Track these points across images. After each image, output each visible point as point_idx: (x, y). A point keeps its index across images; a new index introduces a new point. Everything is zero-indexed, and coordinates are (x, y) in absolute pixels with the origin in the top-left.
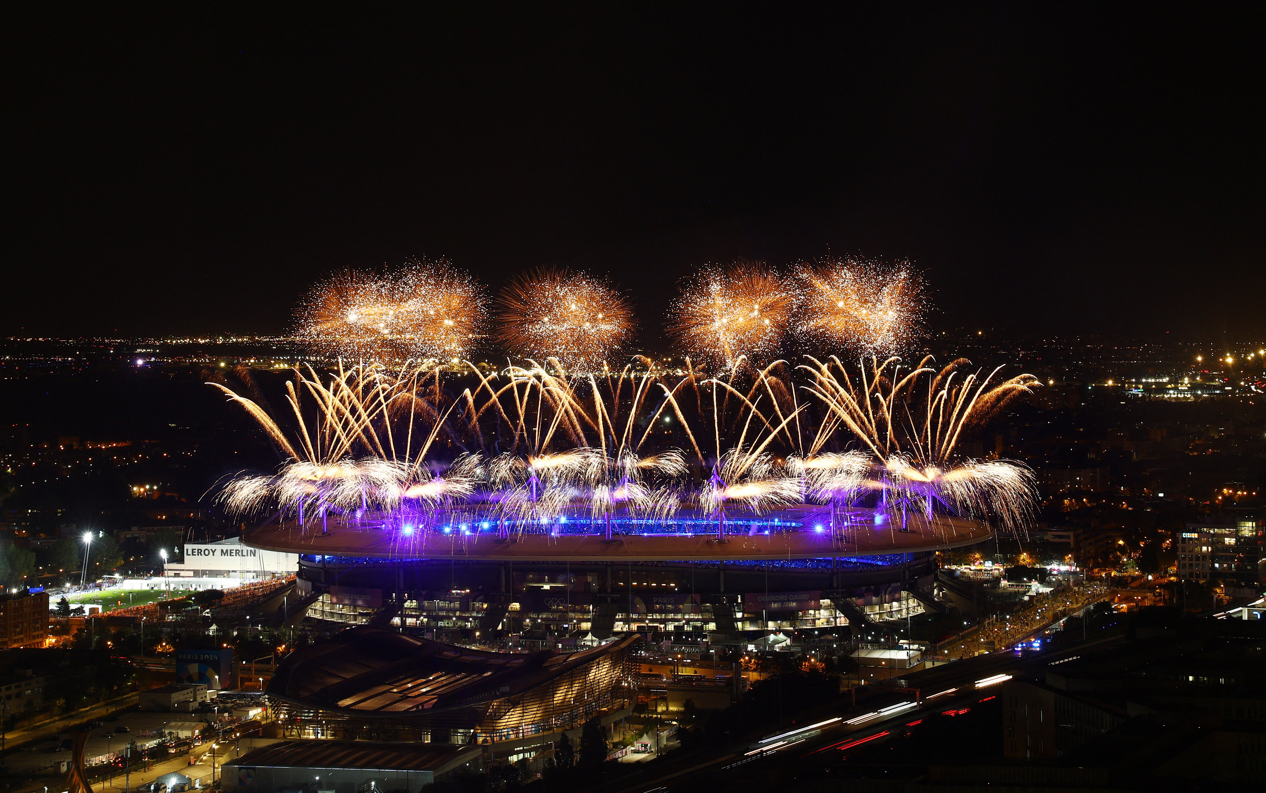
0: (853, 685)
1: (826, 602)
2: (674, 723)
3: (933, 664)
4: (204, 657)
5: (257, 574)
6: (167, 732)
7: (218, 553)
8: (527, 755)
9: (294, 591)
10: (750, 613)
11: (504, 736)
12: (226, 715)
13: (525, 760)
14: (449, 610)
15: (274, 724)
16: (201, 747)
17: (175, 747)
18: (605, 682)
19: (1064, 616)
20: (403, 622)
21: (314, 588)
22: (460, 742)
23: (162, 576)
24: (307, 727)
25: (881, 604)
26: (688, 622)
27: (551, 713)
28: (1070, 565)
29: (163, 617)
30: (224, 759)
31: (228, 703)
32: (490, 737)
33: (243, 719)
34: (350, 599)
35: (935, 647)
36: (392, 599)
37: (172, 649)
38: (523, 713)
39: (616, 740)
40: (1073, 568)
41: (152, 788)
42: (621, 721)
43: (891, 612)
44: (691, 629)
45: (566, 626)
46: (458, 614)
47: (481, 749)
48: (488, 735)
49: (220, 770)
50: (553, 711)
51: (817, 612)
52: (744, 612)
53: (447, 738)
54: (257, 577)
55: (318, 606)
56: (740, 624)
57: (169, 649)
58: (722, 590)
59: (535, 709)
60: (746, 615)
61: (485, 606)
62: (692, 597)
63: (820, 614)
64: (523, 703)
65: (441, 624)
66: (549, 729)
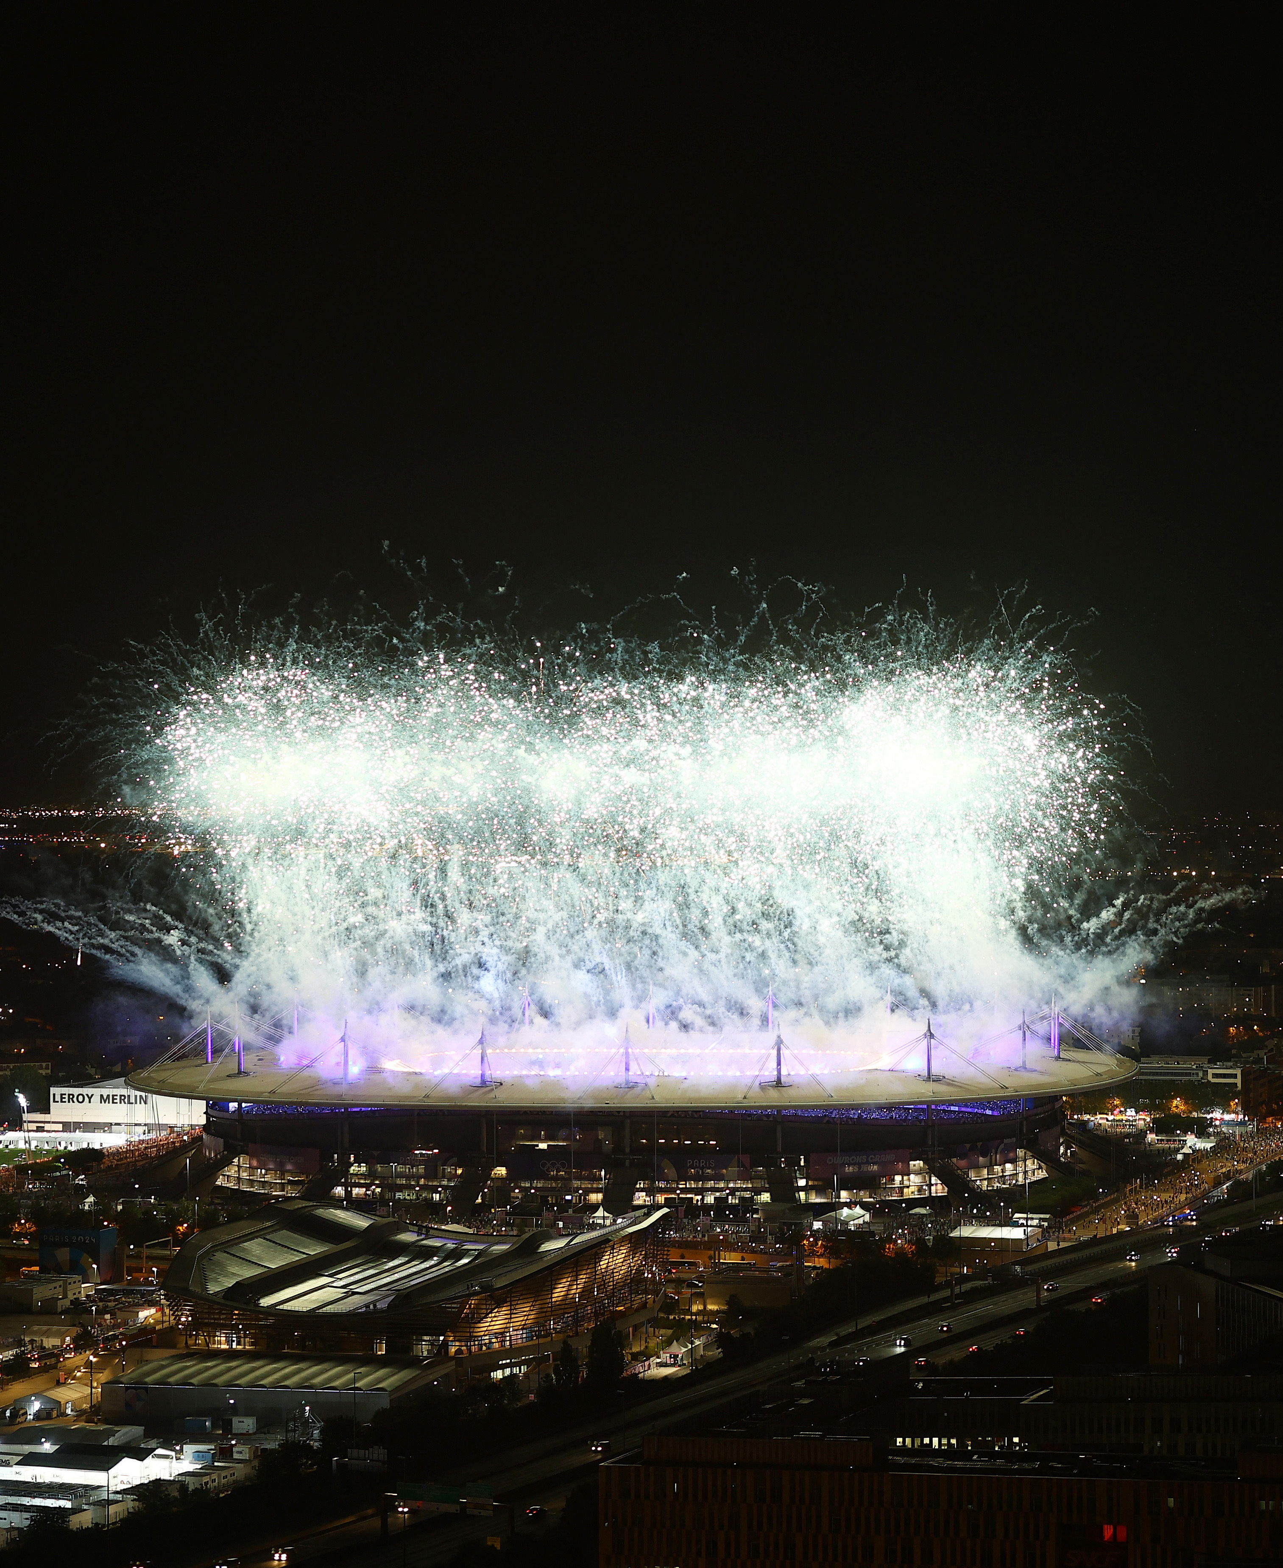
0: (952, 1274)
1: (919, 1164)
2: (714, 1326)
3: (1058, 1245)
4: (77, 1240)
5: (150, 1128)
6: (27, 1339)
7: (96, 1099)
8: (516, 1370)
9: (199, 1151)
10: (816, 1180)
11: (485, 1344)
12: (108, 1316)
13: (512, 1375)
14: (408, 1177)
15: (172, 1329)
16: (73, 1359)
17: (38, 1360)
18: (622, 1272)
19: (1229, 1179)
20: (348, 1193)
21: (227, 1146)
22: (425, 1354)
23: (20, 1130)
24: (218, 1334)
25: (990, 1167)
26: (733, 1192)
27: (549, 1314)
28: (1237, 1113)
29: (21, 1185)
30: (104, 1377)
31: (110, 1301)
32: (466, 1346)
33: (131, 1323)
34: (275, 1162)
35: (1061, 1223)
36: (333, 1162)
37: (34, 1229)
38: (511, 1314)
39: (636, 1349)
40: (1241, 1117)
41: (8, 1414)
42: (642, 1324)
43: (1003, 1176)
44: (737, 1201)
45: (568, 1197)
46: (422, 1182)
47: (453, 1362)
48: (463, 1344)
49: (100, 1390)
50: (552, 1311)
51: (905, 1178)
52: (808, 1178)
53: (408, 1348)
54: (149, 1132)
55: (232, 1171)
56: (802, 1195)
57: (30, 1228)
58: (780, 1149)
59: (527, 1309)
60: (810, 1183)
61: (459, 1171)
62: (739, 1159)
63: (909, 1180)
64: (511, 1301)
65: (399, 1195)
66: (545, 1336)
